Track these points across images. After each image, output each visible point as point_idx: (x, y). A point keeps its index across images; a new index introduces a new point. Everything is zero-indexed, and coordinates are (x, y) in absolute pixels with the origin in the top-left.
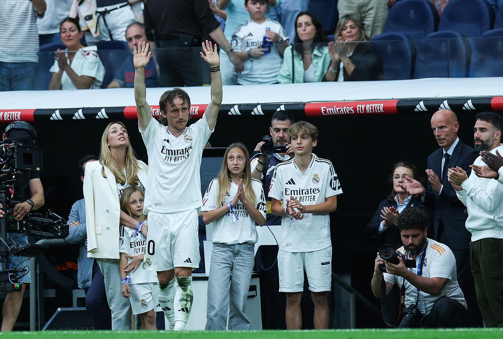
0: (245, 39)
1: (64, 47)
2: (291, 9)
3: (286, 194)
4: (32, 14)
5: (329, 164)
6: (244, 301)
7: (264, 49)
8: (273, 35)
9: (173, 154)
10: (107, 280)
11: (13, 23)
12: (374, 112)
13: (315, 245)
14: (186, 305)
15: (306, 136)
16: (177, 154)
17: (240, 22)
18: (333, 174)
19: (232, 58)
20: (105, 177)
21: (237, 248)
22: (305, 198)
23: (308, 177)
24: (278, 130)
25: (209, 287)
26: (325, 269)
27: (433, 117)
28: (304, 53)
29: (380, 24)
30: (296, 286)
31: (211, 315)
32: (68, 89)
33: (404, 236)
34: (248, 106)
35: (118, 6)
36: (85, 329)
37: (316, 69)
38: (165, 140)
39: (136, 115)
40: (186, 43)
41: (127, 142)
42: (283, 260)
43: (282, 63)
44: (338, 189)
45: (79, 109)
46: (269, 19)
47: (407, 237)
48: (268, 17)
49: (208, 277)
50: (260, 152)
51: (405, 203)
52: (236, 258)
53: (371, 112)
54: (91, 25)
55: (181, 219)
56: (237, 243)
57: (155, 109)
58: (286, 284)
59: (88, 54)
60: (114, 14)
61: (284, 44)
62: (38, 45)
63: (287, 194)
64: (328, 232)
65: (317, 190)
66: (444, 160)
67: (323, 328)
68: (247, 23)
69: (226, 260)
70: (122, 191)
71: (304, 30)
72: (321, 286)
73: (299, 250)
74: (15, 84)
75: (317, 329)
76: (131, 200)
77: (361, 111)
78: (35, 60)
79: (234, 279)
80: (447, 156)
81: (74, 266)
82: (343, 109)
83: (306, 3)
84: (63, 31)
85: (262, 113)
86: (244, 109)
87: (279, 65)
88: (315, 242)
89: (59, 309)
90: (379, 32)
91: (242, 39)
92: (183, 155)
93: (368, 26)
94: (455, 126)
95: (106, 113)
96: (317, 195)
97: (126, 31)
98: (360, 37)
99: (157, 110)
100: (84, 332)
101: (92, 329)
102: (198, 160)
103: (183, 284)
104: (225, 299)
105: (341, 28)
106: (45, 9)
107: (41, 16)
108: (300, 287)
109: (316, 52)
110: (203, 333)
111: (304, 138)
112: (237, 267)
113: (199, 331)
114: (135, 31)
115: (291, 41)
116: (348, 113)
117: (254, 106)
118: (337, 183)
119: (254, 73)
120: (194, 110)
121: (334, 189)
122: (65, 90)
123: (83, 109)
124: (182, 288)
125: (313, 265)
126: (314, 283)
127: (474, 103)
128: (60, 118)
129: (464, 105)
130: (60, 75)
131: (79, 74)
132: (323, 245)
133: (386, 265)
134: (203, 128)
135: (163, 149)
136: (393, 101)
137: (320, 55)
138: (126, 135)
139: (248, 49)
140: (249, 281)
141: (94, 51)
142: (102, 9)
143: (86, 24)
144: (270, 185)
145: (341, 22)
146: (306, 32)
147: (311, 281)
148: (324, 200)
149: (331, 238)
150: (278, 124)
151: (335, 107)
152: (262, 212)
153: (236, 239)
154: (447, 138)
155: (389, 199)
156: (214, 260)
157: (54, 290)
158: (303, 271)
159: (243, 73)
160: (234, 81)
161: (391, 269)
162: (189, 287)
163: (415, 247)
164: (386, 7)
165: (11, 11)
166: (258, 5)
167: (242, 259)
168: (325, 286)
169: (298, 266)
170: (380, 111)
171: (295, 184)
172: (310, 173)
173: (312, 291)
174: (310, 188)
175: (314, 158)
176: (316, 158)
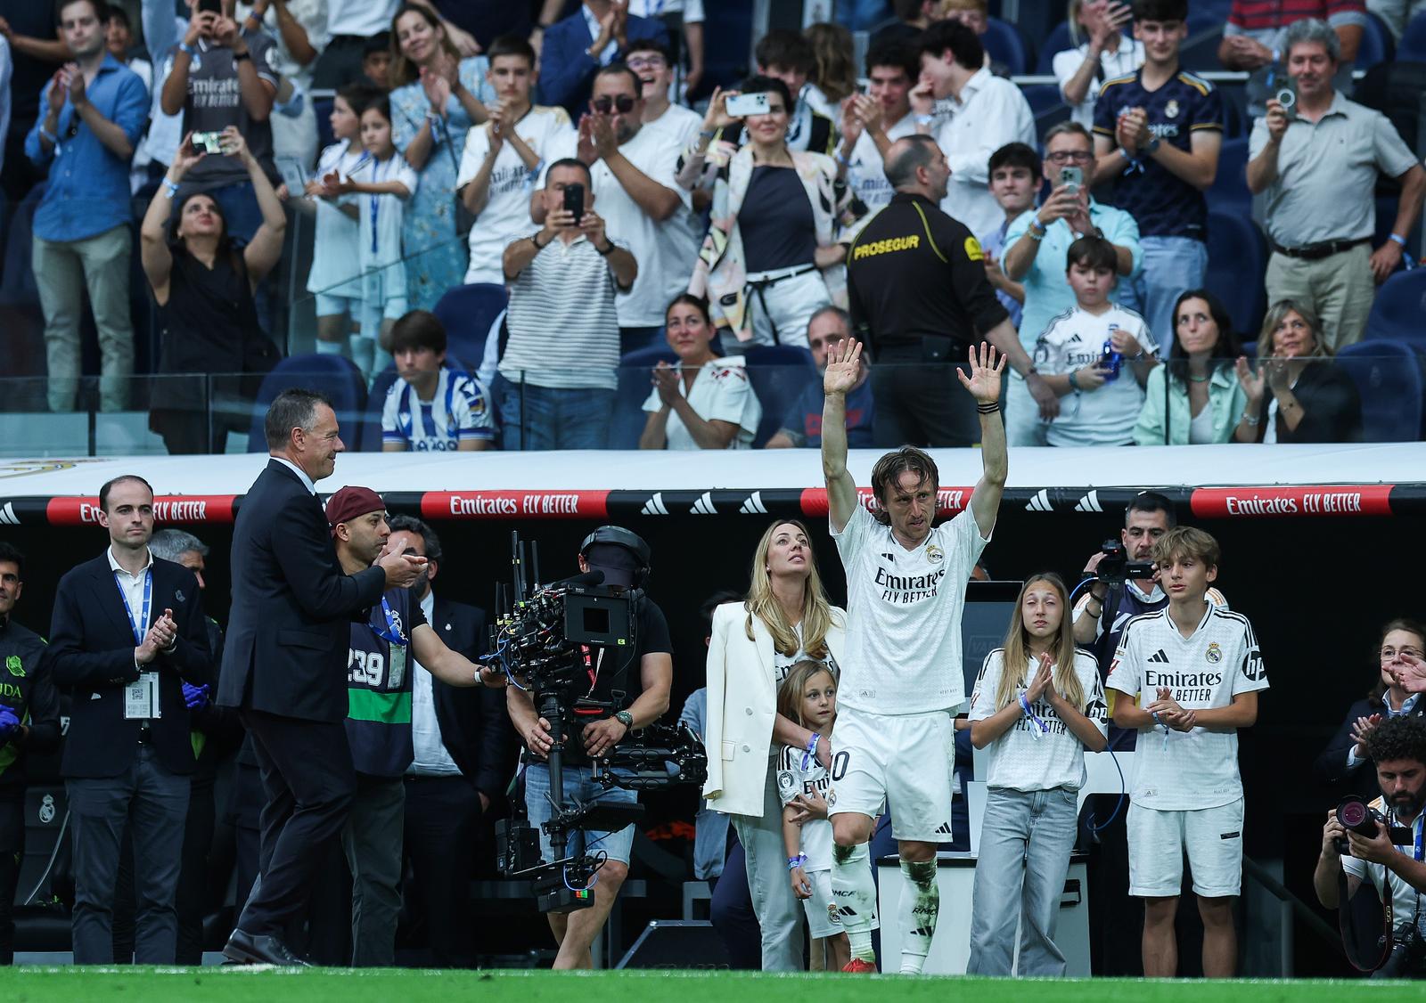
0: (1064, 349)
1: (673, 358)
2: (1167, 285)
3: (1148, 685)
4: (606, 286)
5: (1245, 625)
6: (1053, 913)
7: (1105, 371)
8: (1125, 338)
9: (902, 587)
10: (751, 861)
11: (565, 302)
12: (1340, 511)
13: (1209, 797)
14: (928, 921)
15: (1190, 559)
16: (911, 587)
17: (1055, 311)
18: (1252, 646)
19: (1035, 388)
20: (752, 639)
21: (1039, 798)
22: (1188, 693)
23: (1196, 648)
24: (1138, 532)
25: (977, 881)
26: (1228, 848)
28: (1191, 380)
29: (1356, 321)
30: (1166, 885)
31: (979, 943)
32: (682, 449)
33: (1384, 774)
34: (1068, 493)
35: (792, 270)
36: (709, 968)
37: (1215, 415)
38: (884, 555)
40: (936, 354)
41: (808, 566)
42: (1139, 827)
43: (1143, 400)
44: (1260, 679)
45: (705, 491)
46: (1118, 306)
47: (1392, 776)
48: (1116, 302)
49: (976, 860)
50: (1094, 575)
51: (1406, 709)
52: (1038, 820)
53: (1333, 510)
54: (733, 314)
55: (916, 730)
56: (1040, 788)
58: (1143, 879)
59: (726, 374)
60: (784, 287)
61: (1148, 362)
62: (618, 352)
63: (1150, 683)
64: (1236, 769)
65: (1215, 678)
67: (1222, 976)
68: (1069, 313)
70: (786, 670)
71: (1194, 331)
72: (1220, 884)
73: (1174, 805)
74: (567, 434)
75: (1210, 976)
76: (808, 690)
77: (1311, 508)
78: (609, 383)
79: (1032, 866)
81: (688, 830)
82: (1274, 503)
83: (1198, 272)
84: (671, 321)
85: (1098, 508)
86: (1060, 498)
87: (1137, 405)
88: (1209, 789)
89: (653, 924)
90: (1353, 339)
91: (1058, 348)
92: (924, 590)
93: (1331, 324)
95: (763, 502)
96: (1215, 689)
97: (808, 326)
98: (1313, 348)
100: (707, 974)
101: (724, 968)
102: (958, 602)
103: (921, 876)
104: (1010, 908)
105: (1273, 325)
106: (634, 274)
107: (626, 289)
108: (1174, 887)
109: (1216, 378)
110: (963, 982)
111: (1186, 565)
112: (1039, 840)
113: (955, 976)
114: (827, 325)
115: (1165, 354)
116: (1285, 511)
117: (1081, 493)
118: (1258, 666)
119: (1083, 421)
120: (952, 500)
121: (1252, 677)
122: (674, 449)
123: (714, 492)
124: (920, 886)
125: (1202, 838)
126: (1204, 878)
128: (664, 511)
130: (663, 417)
131: (706, 418)
132: (1225, 796)
133: (1350, 839)
134: (967, 533)
135: (880, 574)
136: (1383, 488)
137: (1226, 385)
138: (806, 550)
139: (1070, 370)
140: (1065, 871)
141: (739, 367)
142: (757, 277)
143: (723, 312)
144: (1112, 661)
145: (1272, 316)
146: (1198, 334)
147: (1198, 874)
148: (1229, 700)
149: (1242, 781)
150: (1139, 519)
151: (1256, 498)
152: (1096, 721)
153: (1037, 781)
155: (1371, 698)
156: (988, 822)
157: (644, 881)
158: (1181, 851)
159: (1057, 420)
160: (1039, 438)
161: (1360, 849)
162: (933, 880)
163: (1407, 799)
164: (1371, 284)
165: (562, 276)
166: (1091, 275)
167: (1051, 823)
168: (1228, 885)
169: (1170, 840)
170: (1354, 509)
171: (1169, 663)
172: (1201, 639)
173: (1199, 895)
174: (1201, 674)
175: (1212, 608)
176: (1216, 610)
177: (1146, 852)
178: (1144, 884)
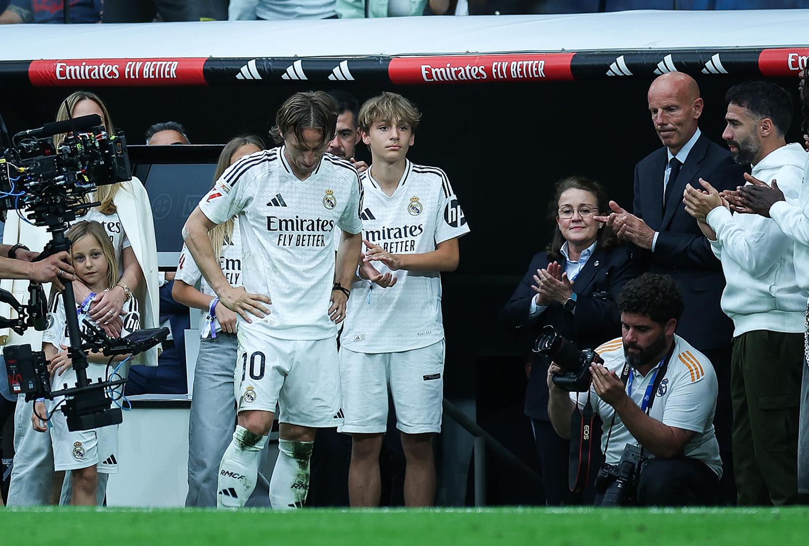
5: (441, 176)
12: (526, 77)
13: (412, 339)
18: (450, 195)
22: (394, 245)
23: (399, 203)
25: (192, 423)
26: (430, 388)
27: (652, 88)
30: (373, 422)
31: (197, 479)
34: (275, 63)
39: (52, 76)
42: (348, 369)
44: (462, 224)
49: (191, 402)
51: (582, 258)
53: (520, 77)
57: (91, 67)
58: (351, 417)
64: (438, 312)
65: (418, 229)
66: (668, 172)
69: (227, 370)
72: (422, 422)
73: (381, 348)
76: (75, 253)
77: (499, 75)
80: (675, 163)
82: (465, 70)
85: (303, 77)
86: (268, 67)
88: (412, 332)
94: (696, 106)
96: (417, 240)
99: (95, 68)
108: (381, 424)
111: (402, 128)
116: (475, 77)
117: (287, 63)
118: (457, 213)
120: (168, 69)
121: (454, 224)
125: (406, 379)
126: (407, 416)
127: (724, 60)
129: (706, 64)
132: (427, 337)
136: (564, 56)
147: (403, 413)
148: (432, 248)
149: (443, 323)
151: (448, 65)
154: (679, 128)
155: (549, 251)
156: (201, 368)
158: (386, 392)
163: (637, 351)
168: (430, 422)
169: (377, 381)
170: (539, 76)
171: (375, 219)
172: (403, 195)
173: (402, 432)
174: (404, 226)
175: (410, 165)
176: (414, 167)
177: (354, 392)
178: (352, 422)
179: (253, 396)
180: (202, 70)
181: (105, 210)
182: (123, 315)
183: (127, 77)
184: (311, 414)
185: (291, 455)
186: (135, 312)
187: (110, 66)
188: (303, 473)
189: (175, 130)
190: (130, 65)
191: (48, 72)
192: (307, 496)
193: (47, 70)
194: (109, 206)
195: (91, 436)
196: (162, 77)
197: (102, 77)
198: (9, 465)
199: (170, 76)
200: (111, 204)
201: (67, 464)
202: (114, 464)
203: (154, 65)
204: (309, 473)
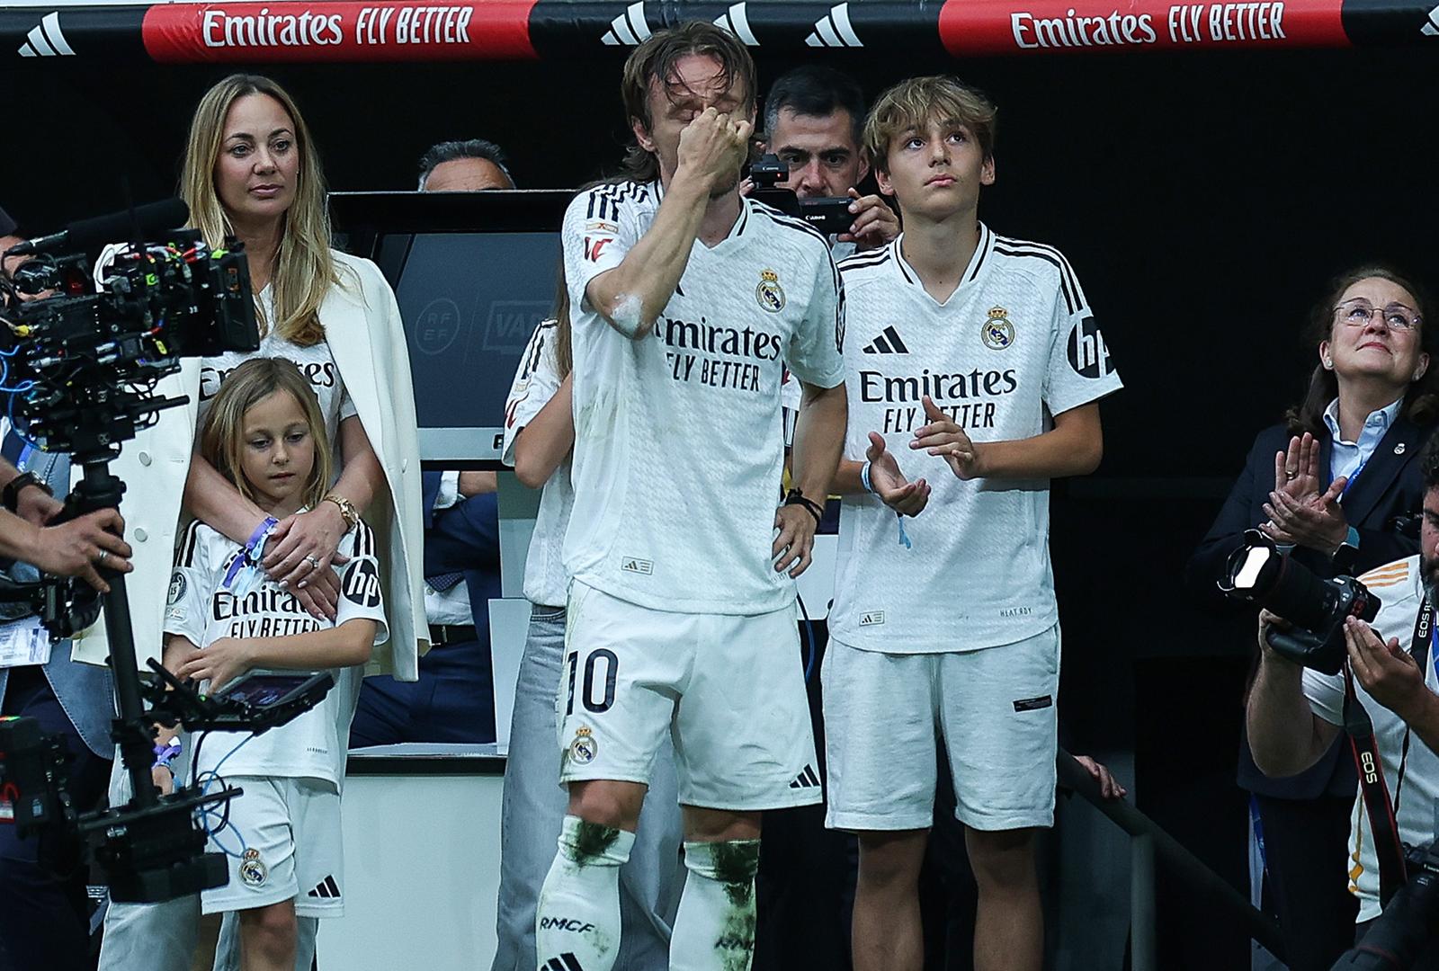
3: (865, 398)
5: (1059, 266)
12: (1243, 38)
13: (987, 624)
15: (964, 129)
18: (1080, 307)
22: (949, 413)
23: (961, 318)
24: (799, 156)
26: (1028, 728)
30: (903, 805)
39: (193, 40)
42: (848, 688)
44: (1108, 372)
51: (1371, 434)
57: (279, 19)
58: (855, 794)
63: (869, 397)
64: (1045, 564)
65: (1002, 379)
72: (1013, 803)
73: (918, 642)
76: (249, 431)
82: (1108, 24)
85: (749, 39)
86: (673, 19)
88: (989, 608)
95: (65, 35)
96: (1004, 404)
99: (289, 21)
108: (919, 810)
111: (955, 138)
116: (1130, 39)
117: (714, 9)
118: (1095, 348)
120: (452, 24)
121: (1091, 372)
125: (977, 709)
126: (980, 791)
132: (1021, 621)
147: (969, 784)
148: (1038, 424)
149: (1056, 590)
150: (801, 130)
151: (1071, 13)
156: (529, 680)
158: (933, 737)
168: (1030, 803)
169: (911, 714)
170: (1272, 35)
171: (907, 352)
172: (972, 301)
173: (970, 827)
174: (972, 372)
175: (989, 238)
176: (997, 240)
177: (860, 739)
178: (858, 805)
179: (590, 749)
180: (526, 22)
181: (298, 336)
182: (341, 563)
183: (360, 42)
184: (738, 780)
185: (710, 874)
186: (368, 557)
187: (324, 18)
188: (740, 914)
189: (485, 157)
190: (368, 16)
191: (185, 31)
192: (753, 965)
193: (183, 26)
194: (307, 326)
195: (280, 834)
196: (438, 41)
197: (305, 42)
198: (102, 899)
199: (456, 39)
200: (312, 321)
201: (228, 898)
202: (334, 896)
203: (421, 13)
204: (755, 915)
